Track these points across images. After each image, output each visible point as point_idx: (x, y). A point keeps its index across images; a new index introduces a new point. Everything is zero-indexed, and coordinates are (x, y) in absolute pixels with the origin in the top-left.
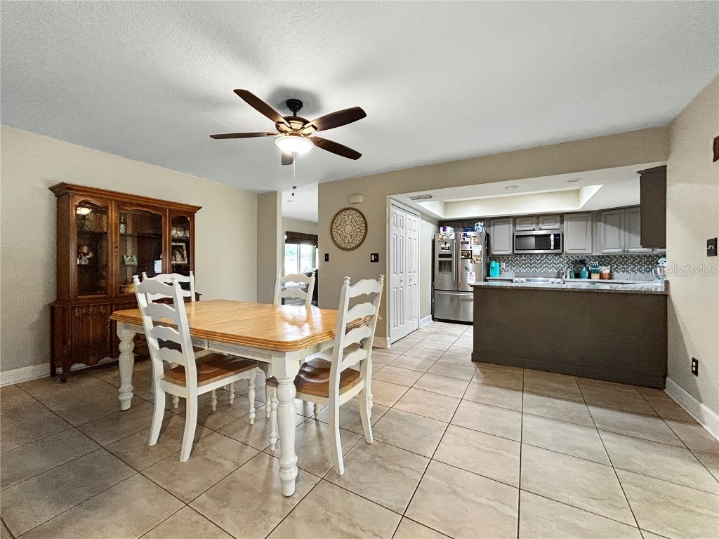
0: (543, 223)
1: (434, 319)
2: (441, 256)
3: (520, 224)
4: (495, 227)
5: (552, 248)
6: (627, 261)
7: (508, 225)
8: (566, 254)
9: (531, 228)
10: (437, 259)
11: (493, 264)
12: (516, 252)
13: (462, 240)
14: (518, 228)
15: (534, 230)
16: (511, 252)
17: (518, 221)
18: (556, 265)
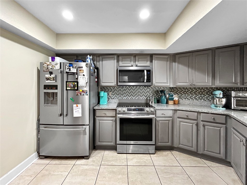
0: (138, 61)
1: (39, 156)
2: (46, 87)
3: (122, 61)
4: (103, 62)
5: (145, 81)
6: (188, 91)
7: (113, 61)
8: (154, 86)
9: (130, 65)
10: (43, 91)
11: (102, 94)
12: (119, 84)
13: (68, 71)
14: (121, 64)
15: (132, 66)
16: (116, 84)
17: (120, 58)
18: (145, 93)
